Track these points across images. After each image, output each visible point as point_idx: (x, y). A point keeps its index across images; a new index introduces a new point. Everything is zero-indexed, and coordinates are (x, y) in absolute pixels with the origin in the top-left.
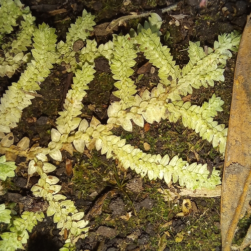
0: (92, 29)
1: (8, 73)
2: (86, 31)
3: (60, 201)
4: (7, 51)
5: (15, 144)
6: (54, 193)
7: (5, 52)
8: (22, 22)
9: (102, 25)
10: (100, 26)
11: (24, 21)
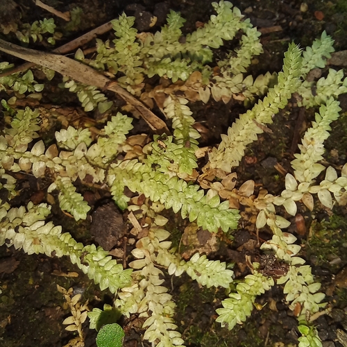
0: (329, 57)
1: (224, 96)
2: (324, 58)
3: (298, 266)
4: (225, 70)
5: (237, 187)
6: (292, 255)
7: (222, 70)
8: (244, 37)
9: (341, 52)
10: (338, 53)
11: (246, 35)
